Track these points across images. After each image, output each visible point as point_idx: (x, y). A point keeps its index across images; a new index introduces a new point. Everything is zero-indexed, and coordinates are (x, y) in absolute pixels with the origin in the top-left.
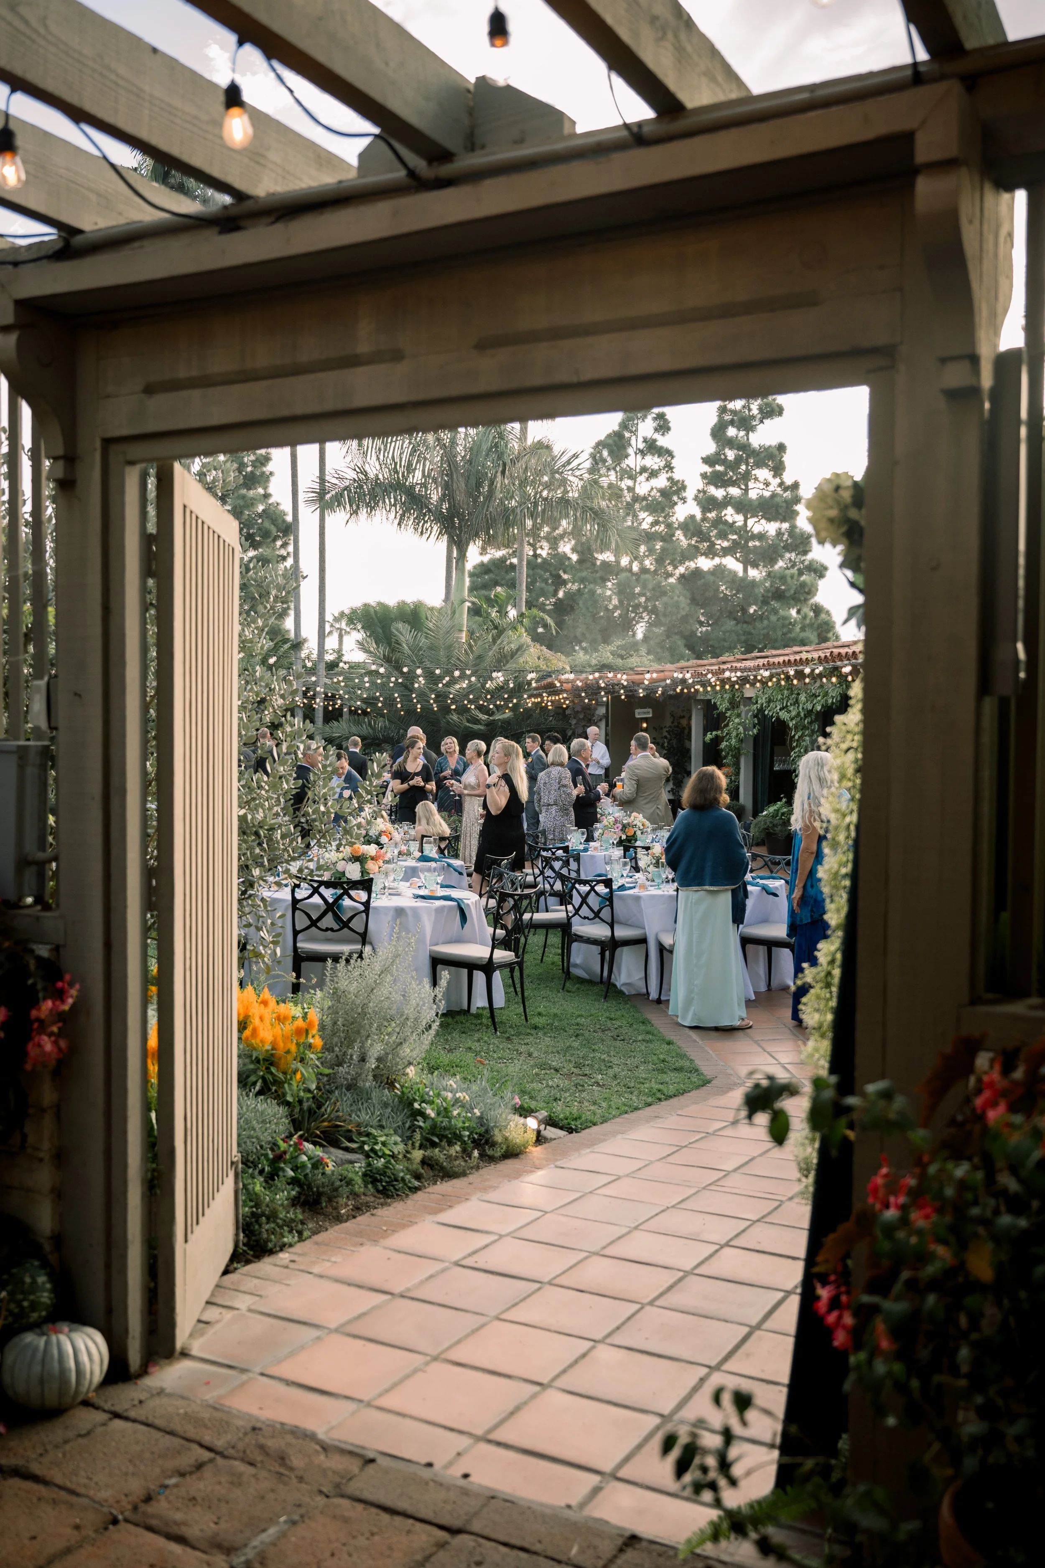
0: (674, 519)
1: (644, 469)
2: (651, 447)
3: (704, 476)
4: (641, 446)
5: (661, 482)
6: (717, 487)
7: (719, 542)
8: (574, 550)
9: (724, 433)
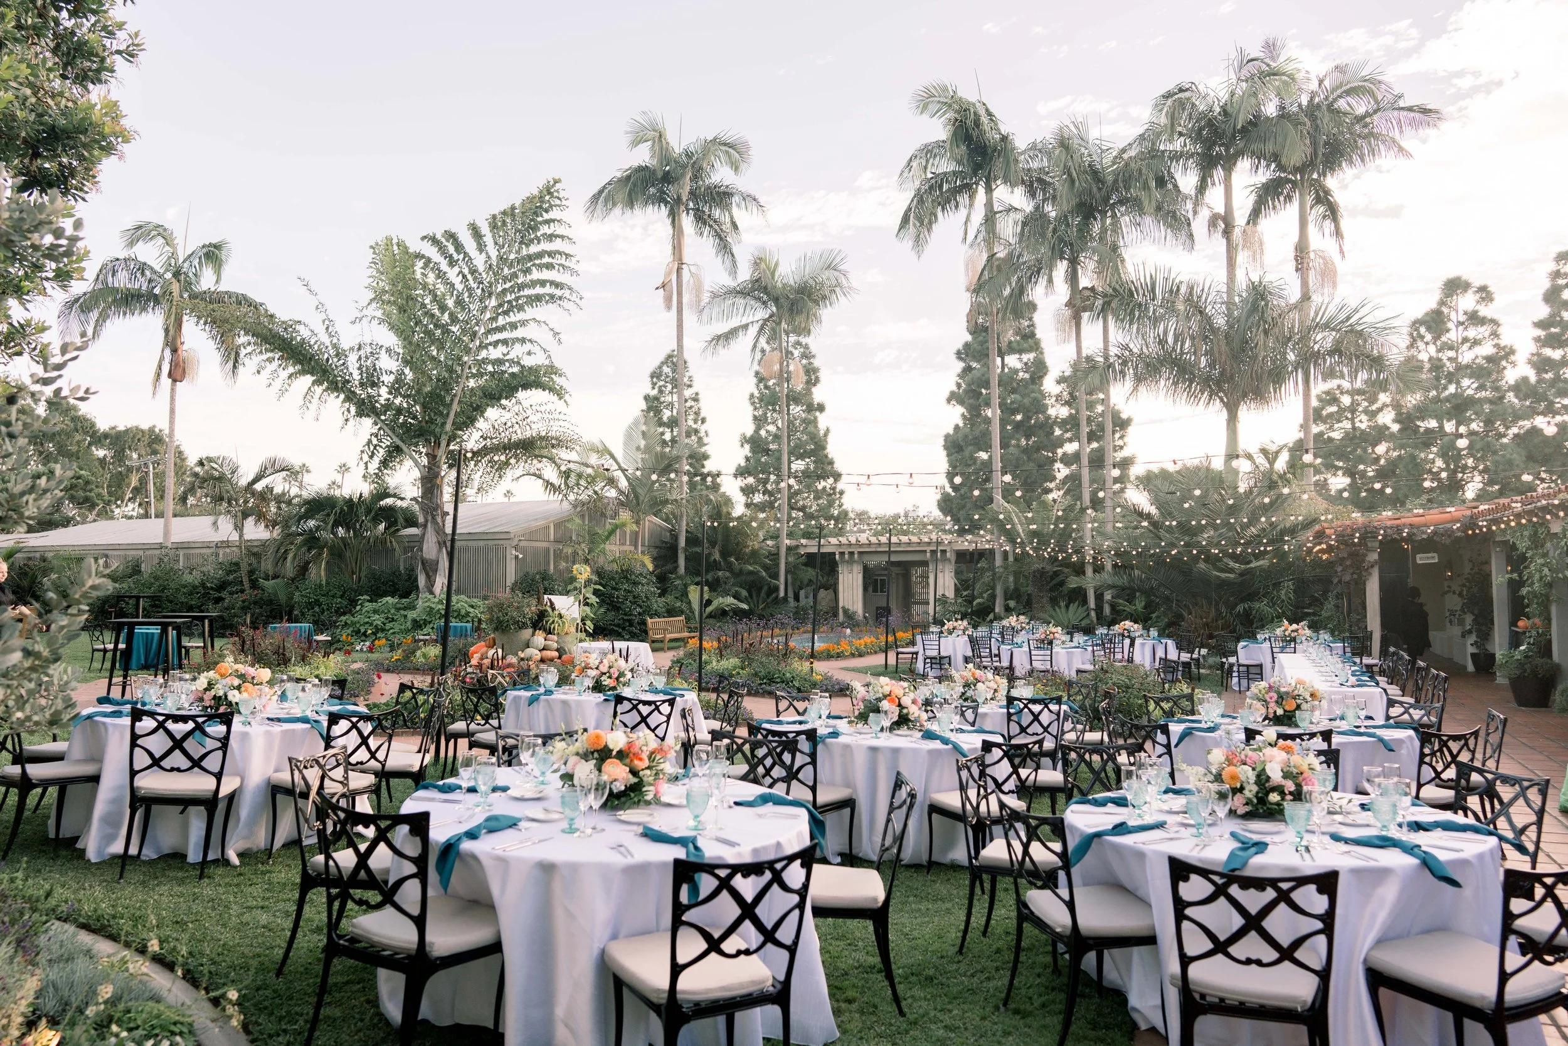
0: (1503, 383)
1: (1465, 340)
2: (1474, 318)
3: (1537, 340)
4: (1462, 318)
5: (1487, 349)
6: (1554, 348)
7: (1558, 400)
8: (1395, 421)
9: (1559, 296)
